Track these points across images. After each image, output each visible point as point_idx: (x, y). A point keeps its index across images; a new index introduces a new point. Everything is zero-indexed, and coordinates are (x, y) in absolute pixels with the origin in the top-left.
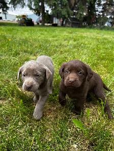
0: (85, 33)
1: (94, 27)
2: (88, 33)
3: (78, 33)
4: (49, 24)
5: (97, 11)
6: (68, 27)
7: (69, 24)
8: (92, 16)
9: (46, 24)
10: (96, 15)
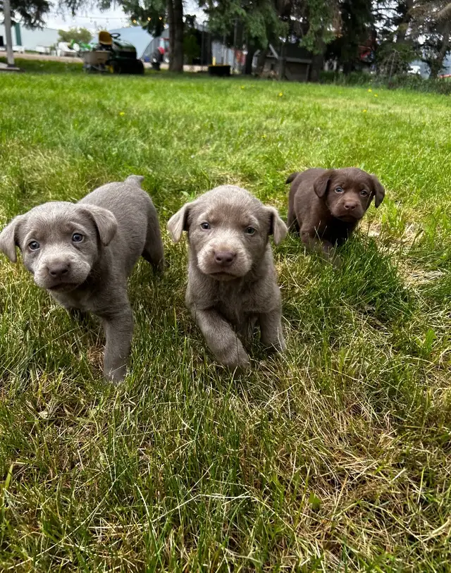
0: (331, 101)
1: (366, 79)
2: (340, 100)
3: (305, 99)
4: (197, 68)
5: (380, 17)
6: (269, 78)
7: (272, 68)
8: (358, 37)
9: (186, 68)
10: (375, 34)
